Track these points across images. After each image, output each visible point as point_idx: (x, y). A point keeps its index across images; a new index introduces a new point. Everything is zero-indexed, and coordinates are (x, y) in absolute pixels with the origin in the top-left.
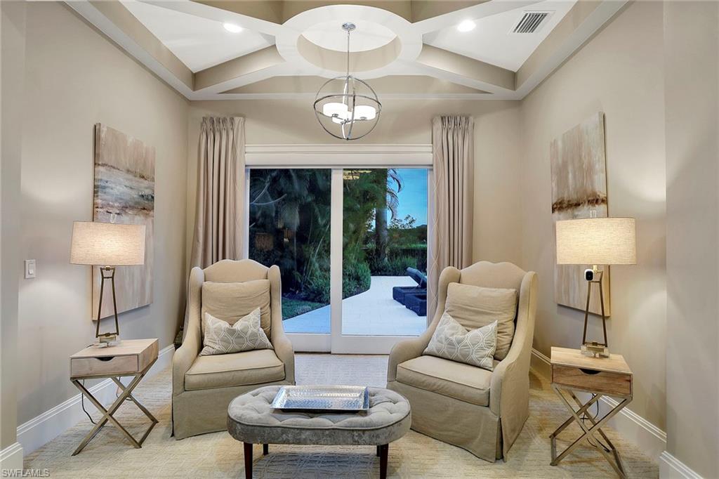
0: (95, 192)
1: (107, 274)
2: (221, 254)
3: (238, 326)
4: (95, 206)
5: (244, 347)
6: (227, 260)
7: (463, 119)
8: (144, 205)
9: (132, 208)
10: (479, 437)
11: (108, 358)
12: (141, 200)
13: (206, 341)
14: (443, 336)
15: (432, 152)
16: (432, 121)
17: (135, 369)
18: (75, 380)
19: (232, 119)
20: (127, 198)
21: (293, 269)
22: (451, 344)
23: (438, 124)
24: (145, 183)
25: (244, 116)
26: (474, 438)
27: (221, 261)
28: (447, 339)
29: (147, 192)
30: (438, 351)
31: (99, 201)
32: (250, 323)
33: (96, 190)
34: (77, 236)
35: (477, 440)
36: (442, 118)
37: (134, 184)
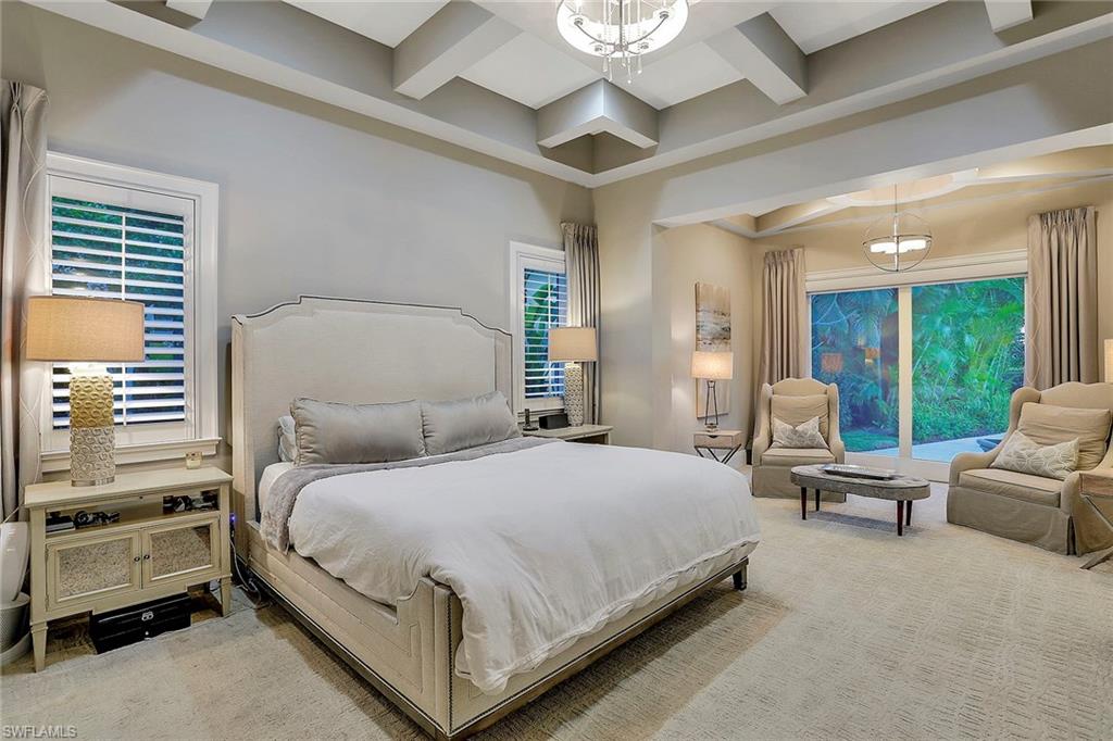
0: (697, 330)
1: (712, 385)
2: (786, 372)
3: (799, 428)
4: (698, 339)
5: (804, 445)
6: (791, 379)
7: (1078, 211)
8: (724, 336)
9: (718, 339)
10: (1049, 533)
11: (715, 437)
12: (723, 332)
13: (775, 438)
14: (1012, 451)
15: (1028, 258)
16: (1027, 219)
17: (730, 445)
18: (696, 447)
19: (791, 251)
20: (714, 331)
21: (877, 398)
22: (1020, 457)
23: (1037, 223)
24: (725, 318)
25: (803, 247)
26: (1044, 534)
27: (786, 380)
28: (1016, 452)
29: (726, 325)
30: (1006, 464)
31: (700, 336)
32: (811, 427)
33: (698, 328)
34: (695, 360)
35: (1046, 537)
36: (1041, 216)
37: (718, 321)
